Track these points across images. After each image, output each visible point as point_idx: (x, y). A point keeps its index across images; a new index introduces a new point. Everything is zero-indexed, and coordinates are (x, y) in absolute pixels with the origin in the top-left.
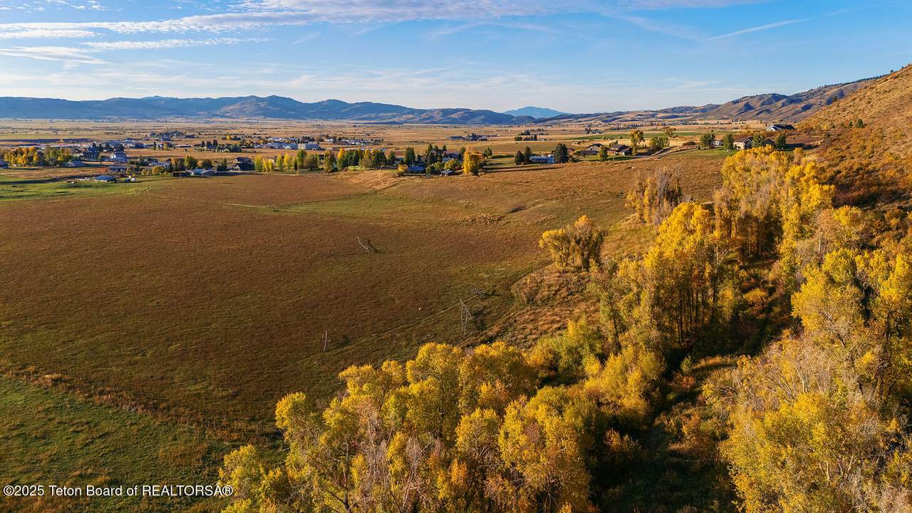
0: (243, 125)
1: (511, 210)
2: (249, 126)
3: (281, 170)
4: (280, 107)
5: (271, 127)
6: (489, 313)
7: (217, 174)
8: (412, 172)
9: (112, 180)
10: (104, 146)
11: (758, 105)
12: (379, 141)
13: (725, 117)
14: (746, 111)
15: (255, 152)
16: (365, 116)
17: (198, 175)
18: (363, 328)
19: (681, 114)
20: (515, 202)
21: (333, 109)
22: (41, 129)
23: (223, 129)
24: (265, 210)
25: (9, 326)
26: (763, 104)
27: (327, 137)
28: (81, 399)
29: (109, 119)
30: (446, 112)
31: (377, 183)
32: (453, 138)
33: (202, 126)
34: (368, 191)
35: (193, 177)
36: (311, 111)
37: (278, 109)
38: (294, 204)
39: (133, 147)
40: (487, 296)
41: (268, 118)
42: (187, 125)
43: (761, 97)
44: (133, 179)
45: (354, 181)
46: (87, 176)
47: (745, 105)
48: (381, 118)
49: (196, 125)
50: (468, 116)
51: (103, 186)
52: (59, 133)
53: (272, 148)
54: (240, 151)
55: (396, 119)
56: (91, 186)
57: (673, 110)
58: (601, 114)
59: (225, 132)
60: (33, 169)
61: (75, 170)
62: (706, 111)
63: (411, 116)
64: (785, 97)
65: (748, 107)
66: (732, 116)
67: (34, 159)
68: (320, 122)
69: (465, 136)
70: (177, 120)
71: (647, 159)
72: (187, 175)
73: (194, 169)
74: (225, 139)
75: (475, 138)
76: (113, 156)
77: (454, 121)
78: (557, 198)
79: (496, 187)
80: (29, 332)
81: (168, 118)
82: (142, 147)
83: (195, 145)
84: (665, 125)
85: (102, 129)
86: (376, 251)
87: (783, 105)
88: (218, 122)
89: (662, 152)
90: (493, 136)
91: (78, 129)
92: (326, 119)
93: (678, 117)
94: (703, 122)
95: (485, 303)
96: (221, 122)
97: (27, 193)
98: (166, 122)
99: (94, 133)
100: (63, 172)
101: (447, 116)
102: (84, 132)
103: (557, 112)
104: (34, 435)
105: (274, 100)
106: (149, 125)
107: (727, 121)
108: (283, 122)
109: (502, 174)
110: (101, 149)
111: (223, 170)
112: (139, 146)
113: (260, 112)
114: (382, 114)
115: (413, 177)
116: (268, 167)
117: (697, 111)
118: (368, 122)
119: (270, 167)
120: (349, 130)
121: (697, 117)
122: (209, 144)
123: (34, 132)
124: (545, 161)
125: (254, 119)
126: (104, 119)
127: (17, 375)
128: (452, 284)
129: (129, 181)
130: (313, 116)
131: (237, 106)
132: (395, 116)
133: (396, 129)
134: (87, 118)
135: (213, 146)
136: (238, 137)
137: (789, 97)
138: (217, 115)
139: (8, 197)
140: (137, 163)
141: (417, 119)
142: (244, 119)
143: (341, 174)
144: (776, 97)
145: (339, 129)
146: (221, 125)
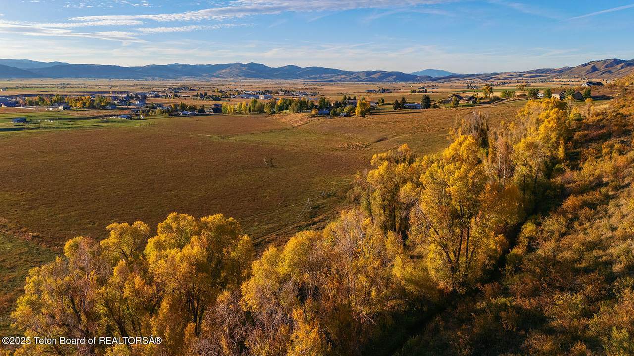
0: (230, 83)
1: (377, 140)
2: (234, 83)
3: (240, 113)
4: (256, 70)
5: (248, 84)
6: (323, 208)
7: (197, 115)
8: (321, 114)
9: (129, 118)
10: (134, 96)
11: (602, 68)
12: (316, 93)
13: (576, 76)
14: (592, 72)
15: (230, 101)
16: (312, 76)
17: (185, 115)
18: (237, 213)
19: (542, 74)
20: (381, 135)
21: (291, 72)
22: (102, 85)
23: (216, 85)
24: (216, 138)
25: (24, 205)
26: (606, 67)
27: (282, 91)
28: (43, 248)
29: (146, 79)
30: (369, 73)
31: (296, 122)
32: (368, 91)
33: (203, 83)
34: (288, 127)
35: (182, 116)
36: (276, 73)
37: (254, 72)
38: (236, 135)
39: (153, 97)
40: (329, 196)
41: (248, 78)
42: (194, 83)
43: (605, 61)
44: (142, 118)
45: (283, 120)
46: (115, 116)
47: (592, 67)
48: (323, 78)
49: (199, 83)
50: (385, 76)
51: (123, 121)
52: (113, 87)
53: (242, 98)
54: (220, 100)
55: (333, 79)
56: (115, 122)
57: (537, 71)
58: (482, 74)
59: (216, 87)
60: (86, 111)
61: (110, 111)
62: (561, 72)
63: (344, 76)
64: (624, 61)
65: (595, 69)
66: (581, 75)
67: (87, 104)
68: (282, 81)
69: (377, 90)
70: (188, 79)
71: (486, 106)
72: (178, 115)
73: (183, 111)
74: (214, 92)
75: (384, 91)
76: (137, 103)
77: (374, 80)
78: (410, 133)
79: (373, 125)
80: (34, 208)
81: (183, 78)
82: (159, 97)
83: (193, 96)
84: (528, 82)
85: (140, 85)
86: (273, 166)
87: (622, 67)
88: (214, 81)
89: (500, 101)
90: (398, 90)
91: (125, 85)
92: (286, 78)
93: (540, 76)
94: (558, 80)
95: (325, 201)
96: (216, 81)
97: (75, 126)
98: (181, 80)
99: (134, 87)
100: (103, 112)
101: (369, 76)
102: (128, 87)
103: (451, 73)
104: (7, 267)
105: (252, 66)
106: (170, 83)
107: (577, 80)
108: (257, 81)
109: (381, 116)
110: (132, 98)
111: (202, 112)
112: (157, 96)
113: (242, 74)
114: (324, 75)
115: (320, 118)
116: (231, 110)
117: (555, 72)
118: (314, 80)
119: (233, 110)
120: (299, 86)
121: (554, 76)
122: (201, 95)
123: (97, 87)
124: (415, 107)
125: (238, 79)
126: (143, 78)
127: (15, 233)
128: (310, 188)
129: (140, 119)
130: (277, 77)
131: (228, 70)
132: (333, 76)
133: (331, 85)
134: (132, 78)
135: (203, 96)
136: (223, 90)
137: (628, 61)
138: (214, 76)
139: (62, 128)
140: (150, 107)
141: (348, 78)
142: (232, 79)
143: (277, 116)
144: (617, 62)
145: (293, 86)
146: (216, 82)
